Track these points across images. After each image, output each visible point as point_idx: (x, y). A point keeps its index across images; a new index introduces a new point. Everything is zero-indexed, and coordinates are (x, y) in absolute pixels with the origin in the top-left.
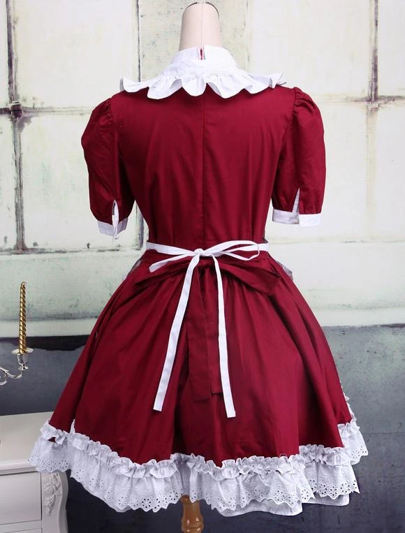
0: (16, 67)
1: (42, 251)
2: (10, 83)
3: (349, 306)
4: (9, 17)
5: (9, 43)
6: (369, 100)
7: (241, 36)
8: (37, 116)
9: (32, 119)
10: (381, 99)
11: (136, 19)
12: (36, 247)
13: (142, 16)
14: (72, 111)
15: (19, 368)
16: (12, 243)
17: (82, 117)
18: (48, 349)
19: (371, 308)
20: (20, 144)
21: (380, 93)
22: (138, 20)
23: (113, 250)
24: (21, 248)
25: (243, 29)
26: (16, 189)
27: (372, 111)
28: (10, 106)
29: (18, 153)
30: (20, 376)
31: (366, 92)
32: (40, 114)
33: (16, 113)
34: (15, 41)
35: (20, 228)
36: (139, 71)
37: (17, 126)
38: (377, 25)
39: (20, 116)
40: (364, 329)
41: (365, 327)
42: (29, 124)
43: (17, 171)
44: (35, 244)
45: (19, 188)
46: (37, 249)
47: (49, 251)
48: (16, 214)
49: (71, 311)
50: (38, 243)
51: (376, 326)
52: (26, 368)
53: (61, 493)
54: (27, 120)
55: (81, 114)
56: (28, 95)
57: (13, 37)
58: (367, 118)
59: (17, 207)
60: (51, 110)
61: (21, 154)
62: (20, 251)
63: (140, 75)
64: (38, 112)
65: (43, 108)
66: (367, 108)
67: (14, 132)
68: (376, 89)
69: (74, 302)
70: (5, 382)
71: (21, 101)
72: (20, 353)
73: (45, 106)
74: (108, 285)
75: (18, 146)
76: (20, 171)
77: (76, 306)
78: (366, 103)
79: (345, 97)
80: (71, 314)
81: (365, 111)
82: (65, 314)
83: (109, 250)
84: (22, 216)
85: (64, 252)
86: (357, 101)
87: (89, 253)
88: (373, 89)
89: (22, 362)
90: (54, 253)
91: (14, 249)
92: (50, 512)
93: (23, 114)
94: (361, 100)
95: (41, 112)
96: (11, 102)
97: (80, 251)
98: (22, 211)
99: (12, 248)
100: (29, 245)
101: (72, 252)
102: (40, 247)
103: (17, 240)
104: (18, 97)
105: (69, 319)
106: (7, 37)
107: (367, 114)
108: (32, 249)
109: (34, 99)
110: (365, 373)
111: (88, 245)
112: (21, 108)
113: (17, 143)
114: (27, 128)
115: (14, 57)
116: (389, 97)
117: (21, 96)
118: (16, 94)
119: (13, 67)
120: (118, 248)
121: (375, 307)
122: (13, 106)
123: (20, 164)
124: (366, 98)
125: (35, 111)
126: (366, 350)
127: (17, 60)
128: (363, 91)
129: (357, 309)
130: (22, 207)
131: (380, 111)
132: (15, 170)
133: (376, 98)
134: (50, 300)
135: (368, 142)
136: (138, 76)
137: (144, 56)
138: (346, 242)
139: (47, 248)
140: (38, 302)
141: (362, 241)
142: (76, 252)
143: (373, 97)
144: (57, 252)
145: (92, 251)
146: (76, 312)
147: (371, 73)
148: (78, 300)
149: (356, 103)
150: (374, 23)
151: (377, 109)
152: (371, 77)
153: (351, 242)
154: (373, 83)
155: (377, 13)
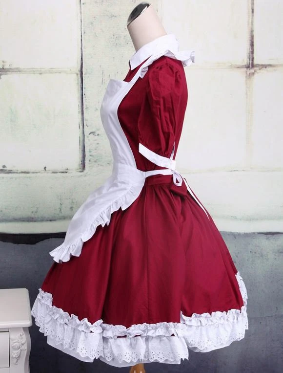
1: (10, 172)
3: (236, 218)
6: (248, 67)
8: (6, 74)
9: (2, 77)
10: (256, 66)
11: (79, 6)
12: (5, 169)
13: (83, 4)
14: (33, 71)
18: (15, 243)
19: (250, 219)
21: (256, 62)
22: (81, 7)
23: (63, 172)
27: (250, 75)
31: (245, 61)
36: (82, 43)
38: (253, 12)
40: (246, 235)
44: (4, 167)
46: (5, 170)
47: (16, 171)
49: (33, 216)
50: (6, 166)
51: (254, 233)
53: (26, 348)
55: (41, 74)
58: (246, 80)
60: (18, 70)
63: (82, 46)
64: (7, 71)
65: (11, 69)
66: (247, 73)
68: (253, 59)
69: (35, 209)
73: (13, 67)
74: (59, 197)
77: (36, 212)
78: (245, 69)
79: (230, 64)
80: (33, 218)
81: (245, 75)
82: (28, 218)
83: (60, 172)
85: (28, 173)
86: (238, 68)
87: (46, 174)
88: (251, 59)
90: (20, 173)
92: (17, 362)
94: (242, 67)
95: (10, 71)
97: (39, 172)
101: (33, 173)
102: (8, 168)
105: (31, 221)
107: (246, 77)
108: (2, 170)
109: (3, 62)
110: (251, 268)
111: (45, 168)
116: (262, 65)
120: (66, 171)
121: (253, 219)
124: (245, 65)
125: (4, 70)
126: (249, 251)
128: (243, 60)
129: (240, 220)
131: (256, 75)
133: (253, 66)
134: (17, 207)
135: (247, 98)
136: (80, 47)
137: (85, 33)
138: (231, 171)
139: (14, 169)
140: (6, 208)
141: (243, 170)
142: (37, 173)
143: (251, 65)
144: (22, 172)
145: (48, 173)
146: (36, 216)
147: (249, 47)
148: (37, 208)
149: (238, 69)
150: (251, 11)
151: (253, 74)
152: (249, 51)
153: (235, 171)
154: (251, 55)
155: (253, 4)
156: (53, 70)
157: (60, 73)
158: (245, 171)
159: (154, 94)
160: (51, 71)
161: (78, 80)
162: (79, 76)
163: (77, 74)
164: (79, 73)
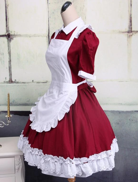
0: (8, 21)
1: (18, 83)
2: (6, 26)
3: (121, 104)
4: (6, 4)
5: (6, 13)
6: (129, 32)
7: (83, 10)
8: (15, 37)
9: (14, 38)
10: (133, 32)
11: (47, 5)
12: (16, 81)
13: (49, 4)
14: (26, 36)
15: (8, 122)
16: (8, 80)
17: (30, 38)
18: (20, 115)
19: (130, 105)
20: (10, 47)
21: (133, 30)
22: (48, 5)
23: (44, 83)
24: (11, 81)
25: (83, 8)
26: (9, 62)
27: (129, 36)
28: (6, 34)
29: (9, 50)
30: (8, 124)
31: (127, 29)
32: (16, 37)
33: (9, 36)
34: (8, 12)
35: (11, 75)
36: (49, 22)
37: (9, 41)
38: (131, 6)
39: (10, 37)
41: (128, 111)
42: (13, 40)
43: (9, 56)
44: (15, 80)
45: (10, 61)
46: (16, 82)
47: (20, 82)
48: (9, 70)
49: (27, 103)
50: (16, 80)
51: (132, 111)
52: (10, 122)
54: (12, 39)
55: (30, 37)
56: (13, 30)
57: (7, 11)
58: (128, 38)
59: (9, 68)
60: (20, 35)
61: (10, 50)
62: (11, 82)
63: (49, 24)
64: (15, 36)
65: (17, 35)
66: (128, 35)
67: (8, 43)
68: (131, 28)
69: (28, 100)
70: (3, 127)
71: (10, 32)
72: (8, 117)
73: (18, 34)
74: (40, 94)
75: (9, 47)
76: (10, 56)
77: (29, 101)
78: (127, 33)
79: (119, 31)
80: (27, 104)
81: (127, 36)
83: (42, 83)
84: (11, 71)
85: (25, 83)
88: (130, 28)
89: (9, 120)
90: (21, 83)
91: (9, 82)
93: (11, 37)
94: (125, 32)
95: (16, 36)
96: (7, 33)
97: (30, 83)
98: (11, 69)
99: (8, 81)
100: (13, 80)
101: (27, 83)
102: (17, 81)
103: (10, 79)
104: (9, 31)
106: (5, 11)
107: (128, 37)
108: (14, 82)
109: (14, 31)
110: (129, 127)
111: (33, 81)
112: (10, 35)
113: (9, 46)
114: (12, 41)
115: (8, 17)
116: (137, 31)
117: (10, 31)
118: (9, 30)
119: (7, 21)
120: (46, 82)
121: (132, 105)
122: (8, 34)
123: (10, 53)
124: (127, 32)
125: (15, 35)
126: (129, 119)
127: (8, 19)
128: (126, 29)
129: (124, 105)
130: (11, 68)
131: (133, 36)
132: (8, 55)
133: (131, 32)
134: (20, 99)
135: (128, 47)
136: (48, 24)
137: (50, 17)
138: (120, 82)
139: (19, 81)
140: (16, 100)
141: (126, 81)
142: (29, 83)
143: (130, 31)
144: (22, 83)
145: (34, 83)
146: (29, 103)
147: (129, 23)
148: (29, 99)
149: (123, 33)
150: (130, 5)
151: (132, 35)
152: (129, 24)
153: (122, 82)
154: (130, 26)
155: (131, 2)
156: (36, 35)
157: (39, 36)
158: (127, 82)
159: (89, 46)
160: (35, 36)
161: (47, 39)
162: (48, 38)
163: (47, 37)
164: (48, 36)
